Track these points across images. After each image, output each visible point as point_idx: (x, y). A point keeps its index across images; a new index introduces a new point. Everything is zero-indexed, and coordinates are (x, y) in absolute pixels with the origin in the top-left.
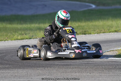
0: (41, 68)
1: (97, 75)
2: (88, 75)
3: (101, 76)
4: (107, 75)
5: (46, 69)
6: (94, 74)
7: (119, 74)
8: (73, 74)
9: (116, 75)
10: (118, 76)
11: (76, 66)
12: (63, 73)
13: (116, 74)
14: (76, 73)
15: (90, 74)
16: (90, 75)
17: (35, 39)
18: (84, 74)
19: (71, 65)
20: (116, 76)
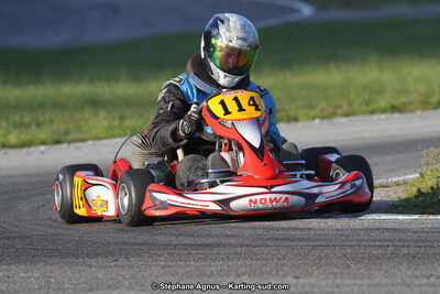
0: (102, 261)
1: (323, 283)
3: (337, 286)
4: (361, 285)
5: (122, 261)
6: (313, 280)
7: (408, 280)
9: (398, 284)
10: (408, 285)
11: (238, 250)
13: (400, 281)
15: (294, 281)
16: (296, 285)
17: (77, 145)
19: (219, 245)
20: (399, 288)
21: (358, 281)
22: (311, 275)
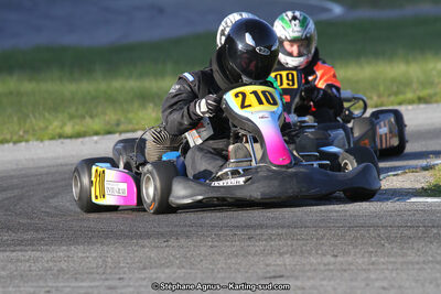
0: (154, 242)
1: (360, 261)
2: (329, 264)
3: (373, 264)
4: (395, 263)
5: (172, 242)
6: (350, 259)
7: (439, 258)
8: (271, 260)
9: (429, 262)
10: (439, 263)
11: (280, 231)
12: (237, 256)
13: (431, 259)
14: (281, 255)
15: (333, 260)
16: (334, 264)
18: (313, 260)
19: (262, 226)
20: (430, 265)
21: (392, 259)
22: (349, 253)
